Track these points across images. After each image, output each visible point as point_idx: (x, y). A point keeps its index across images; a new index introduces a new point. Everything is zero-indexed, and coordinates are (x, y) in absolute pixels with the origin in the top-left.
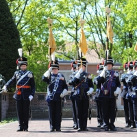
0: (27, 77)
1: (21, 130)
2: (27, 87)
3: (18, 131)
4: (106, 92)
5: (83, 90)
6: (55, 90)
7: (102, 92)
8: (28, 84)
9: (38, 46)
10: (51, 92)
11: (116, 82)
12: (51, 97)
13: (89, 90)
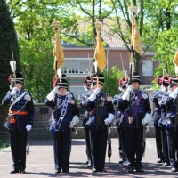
0: (23, 100)
1: (16, 171)
2: (23, 113)
3: (12, 172)
4: (130, 120)
5: (100, 116)
6: (62, 118)
7: (125, 120)
8: (25, 109)
9: (40, 26)
10: (57, 121)
11: (145, 106)
12: (57, 127)
13: (107, 117)
